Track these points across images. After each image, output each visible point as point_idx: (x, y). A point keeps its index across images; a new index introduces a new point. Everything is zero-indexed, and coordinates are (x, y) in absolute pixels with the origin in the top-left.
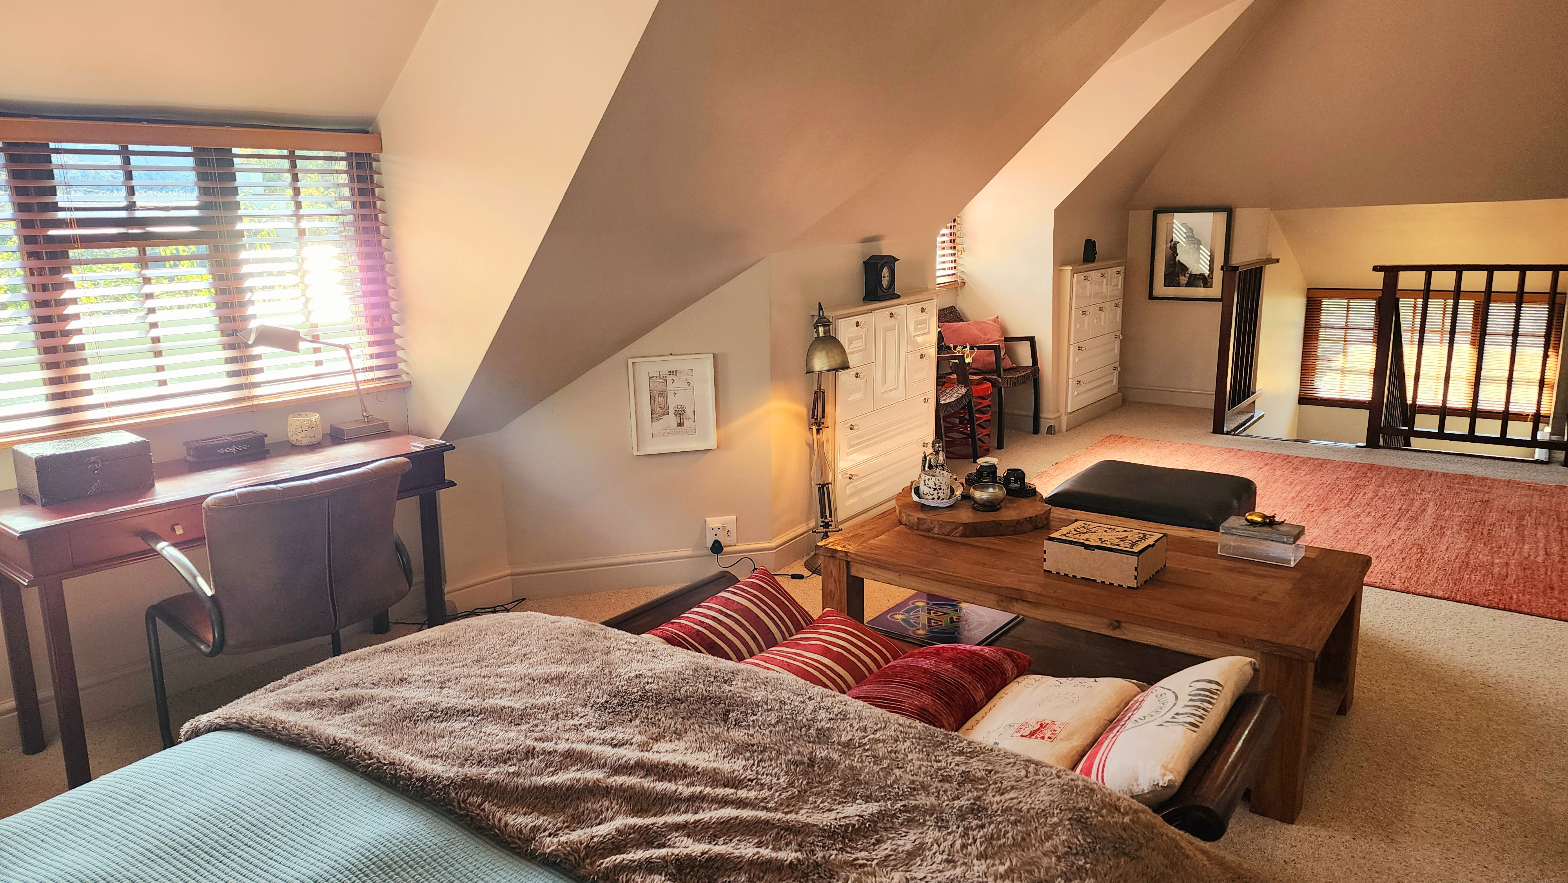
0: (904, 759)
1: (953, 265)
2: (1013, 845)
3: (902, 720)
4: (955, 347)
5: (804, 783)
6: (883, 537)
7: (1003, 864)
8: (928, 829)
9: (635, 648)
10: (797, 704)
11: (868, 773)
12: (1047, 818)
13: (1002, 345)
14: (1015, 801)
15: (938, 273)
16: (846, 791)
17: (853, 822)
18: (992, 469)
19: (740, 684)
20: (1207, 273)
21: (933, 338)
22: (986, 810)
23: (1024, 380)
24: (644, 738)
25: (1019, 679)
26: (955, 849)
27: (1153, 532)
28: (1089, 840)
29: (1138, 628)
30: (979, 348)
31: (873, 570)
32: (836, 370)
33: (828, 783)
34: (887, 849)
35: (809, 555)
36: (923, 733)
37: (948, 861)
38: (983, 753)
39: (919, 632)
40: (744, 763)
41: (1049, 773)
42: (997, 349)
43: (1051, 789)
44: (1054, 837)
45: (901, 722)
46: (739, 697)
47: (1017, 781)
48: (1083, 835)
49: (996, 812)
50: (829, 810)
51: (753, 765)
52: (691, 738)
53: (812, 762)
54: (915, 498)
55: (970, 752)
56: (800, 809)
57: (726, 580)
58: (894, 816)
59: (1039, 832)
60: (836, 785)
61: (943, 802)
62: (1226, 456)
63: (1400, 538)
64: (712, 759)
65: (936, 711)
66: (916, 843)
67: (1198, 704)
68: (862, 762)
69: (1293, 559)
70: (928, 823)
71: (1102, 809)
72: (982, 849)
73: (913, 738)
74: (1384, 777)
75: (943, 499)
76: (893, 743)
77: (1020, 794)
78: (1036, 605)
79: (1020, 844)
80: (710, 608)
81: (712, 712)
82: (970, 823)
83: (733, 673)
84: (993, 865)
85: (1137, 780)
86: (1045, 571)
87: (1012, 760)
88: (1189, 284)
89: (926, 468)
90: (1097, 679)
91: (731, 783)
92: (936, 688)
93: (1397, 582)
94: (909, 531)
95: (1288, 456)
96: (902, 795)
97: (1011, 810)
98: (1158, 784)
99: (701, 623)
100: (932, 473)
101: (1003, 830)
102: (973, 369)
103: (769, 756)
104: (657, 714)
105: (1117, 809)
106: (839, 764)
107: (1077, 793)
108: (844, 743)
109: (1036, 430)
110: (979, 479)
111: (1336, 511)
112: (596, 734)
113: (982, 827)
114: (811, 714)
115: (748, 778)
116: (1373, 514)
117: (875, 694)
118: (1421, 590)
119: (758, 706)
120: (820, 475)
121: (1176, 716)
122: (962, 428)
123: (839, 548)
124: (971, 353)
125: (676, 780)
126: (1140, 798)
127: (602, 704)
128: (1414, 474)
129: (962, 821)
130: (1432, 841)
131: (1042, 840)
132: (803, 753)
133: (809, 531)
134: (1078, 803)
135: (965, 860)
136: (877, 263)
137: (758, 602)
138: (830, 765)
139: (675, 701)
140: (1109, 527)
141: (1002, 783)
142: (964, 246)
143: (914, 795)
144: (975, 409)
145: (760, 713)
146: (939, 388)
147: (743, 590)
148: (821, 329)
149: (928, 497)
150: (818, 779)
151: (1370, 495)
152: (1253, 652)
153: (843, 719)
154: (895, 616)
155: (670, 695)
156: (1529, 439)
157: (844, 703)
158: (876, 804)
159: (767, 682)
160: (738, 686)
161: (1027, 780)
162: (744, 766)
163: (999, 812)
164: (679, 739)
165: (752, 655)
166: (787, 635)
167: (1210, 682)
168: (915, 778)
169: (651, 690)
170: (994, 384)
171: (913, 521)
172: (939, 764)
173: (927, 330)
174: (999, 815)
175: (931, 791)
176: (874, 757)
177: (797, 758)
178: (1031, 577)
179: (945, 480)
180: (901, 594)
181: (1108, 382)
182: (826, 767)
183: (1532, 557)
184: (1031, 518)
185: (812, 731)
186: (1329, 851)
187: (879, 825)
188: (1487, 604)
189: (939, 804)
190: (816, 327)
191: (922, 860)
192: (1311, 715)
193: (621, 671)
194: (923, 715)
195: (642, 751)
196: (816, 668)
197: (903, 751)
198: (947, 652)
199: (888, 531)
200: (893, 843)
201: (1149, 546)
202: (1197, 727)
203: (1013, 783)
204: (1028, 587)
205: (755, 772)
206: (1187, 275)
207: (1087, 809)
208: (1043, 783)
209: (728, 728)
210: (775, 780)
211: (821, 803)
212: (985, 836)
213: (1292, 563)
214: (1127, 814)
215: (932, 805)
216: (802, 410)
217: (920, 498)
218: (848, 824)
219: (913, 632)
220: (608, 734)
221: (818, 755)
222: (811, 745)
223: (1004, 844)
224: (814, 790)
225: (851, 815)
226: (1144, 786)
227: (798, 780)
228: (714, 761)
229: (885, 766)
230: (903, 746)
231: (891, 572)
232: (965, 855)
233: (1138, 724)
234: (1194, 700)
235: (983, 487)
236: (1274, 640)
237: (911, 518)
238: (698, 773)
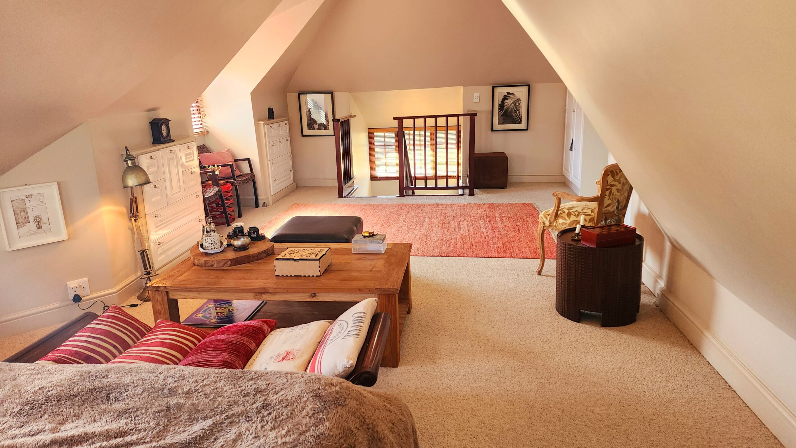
0: (222, 391)
1: (201, 123)
2: (287, 418)
3: (217, 370)
4: (209, 166)
5: (166, 421)
6: (186, 274)
7: (283, 429)
8: (242, 424)
9: (34, 372)
10: (153, 378)
11: (203, 405)
12: (301, 399)
13: (234, 163)
14: (284, 395)
15: (194, 127)
16: (192, 418)
17: (199, 434)
18: (241, 229)
19: (113, 376)
20: (325, 122)
21: (196, 163)
22: (270, 404)
23: (247, 181)
24: (53, 425)
25: (272, 333)
26: (258, 430)
27: (323, 248)
28: (322, 404)
29: (323, 295)
30: (222, 166)
31: (182, 293)
32: (141, 185)
33: (180, 417)
34: (221, 442)
35: (139, 292)
36: (229, 374)
37: (255, 437)
38: (263, 376)
39: (212, 321)
40: (125, 421)
41: (298, 377)
42: (231, 166)
43: (300, 384)
44: (306, 407)
45: (217, 372)
46: (114, 384)
47: (283, 385)
48: (319, 402)
49: (275, 404)
50: (184, 431)
51: (132, 420)
52: (86, 417)
53: (168, 408)
54: (201, 250)
55: (256, 377)
56: (166, 436)
57: (90, 317)
58: (222, 423)
59: (298, 408)
60: (185, 416)
61: (247, 407)
62: (346, 207)
63: (418, 234)
64: (103, 424)
65: (232, 360)
66: (237, 433)
67: (357, 324)
68: (198, 399)
69: (383, 250)
70: (241, 421)
71: (326, 387)
72: (272, 425)
73: (224, 378)
74: (428, 337)
75: (217, 248)
76: (214, 384)
77: (286, 391)
78: (274, 294)
79: (290, 417)
80: (82, 336)
81: (98, 397)
82: (263, 414)
83: (107, 371)
84: (279, 431)
85: (337, 367)
86: (276, 276)
87: (278, 375)
88: (319, 129)
89: (205, 233)
90: (310, 324)
91: (119, 435)
92: (230, 348)
93: (420, 252)
94: (200, 268)
95: (371, 204)
96: (224, 411)
97: (283, 401)
98: (346, 367)
99: (78, 346)
100: (209, 235)
101: (281, 412)
102: (220, 177)
103: (141, 412)
104: (60, 408)
105: (332, 385)
106: (185, 404)
107: (313, 383)
108: (186, 392)
109: (257, 206)
110: (235, 234)
111: (393, 226)
112: (17, 432)
113: (270, 414)
114: (163, 381)
115: (130, 429)
116: (407, 225)
117: (197, 360)
118: (429, 254)
119: (128, 386)
120: (140, 246)
121: (349, 333)
122: (218, 209)
123: (160, 285)
124: (218, 169)
125: (81, 444)
126: (339, 375)
127: (17, 412)
128: (419, 206)
129: (259, 414)
130: (449, 359)
131: (301, 411)
132: (162, 404)
133: (138, 278)
134: (314, 387)
135: (265, 434)
136: (158, 123)
137: (114, 326)
138: (179, 407)
139: (71, 397)
140: (304, 248)
141: (275, 388)
142: (205, 112)
143: (230, 409)
144: (224, 198)
145: (130, 390)
146: (203, 189)
147: (103, 321)
148: (129, 162)
149: (209, 249)
150: (174, 416)
151: (404, 217)
152: (374, 295)
153: (183, 379)
154: (198, 315)
155: (67, 395)
156: (456, 186)
157: (182, 370)
158: (211, 419)
159: (131, 371)
160: (112, 378)
161: (288, 383)
162: (126, 423)
163: (277, 404)
164: (78, 419)
165: (115, 357)
166: (136, 340)
167: (361, 313)
168: (230, 399)
169: (52, 395)
170: (232, 184)
171: (202, 263)
172: (241, 388)
173: (192, 159)
174: (277, 405)
175: (240, 404)
176: (205, 394)
177: (159, 408)
178: (270, 280)
179: (217, 238)
180: (199, 303)
181: (288, 179)
182: (177, 408)
183: (464, 234)
184: (265, 250)
185: (166, 391)
186: (413, 375)
187: (214, 430)
188: (452, 256)
189: (245, 409)
190: (126, 161)
191: (242, 441)
192: (399, 317)
193: (28, 388)
194: (226, 364)
195: (53, 433)
196: (158, 355)
197: (220, 387)
198: (233, 328)
199: (188, 270)
200: (224, 437)
201: (324, 255)
202: (359, 335)
203: (281, 387)
204: (269, 285)
205: (133, 424)
206: (318, 124)
207: (319, 389)
208: (295, 383)
209: (111, 404)
210: (147, 425)
211: (178, 429)
212: (272, 418)
213: (383, 251)
214: (337, 385)
215: (242, 411)
216: (124, 210)
217: (204, 249)
218: (196, 436)
219: (209, 321)
220: (26, 429)
221: (172, 403)
222: (166, 399)
223: (283, 419)
224: (173, 423)
225: (197, 430)
226: (340, 369)
227: (162, 420)
228: (105, 426)
229: (212, 398)
230: (219, 385)
231: (194, 293)
232: (264, 431)
233: (332, 341)
234: (355, 323)
235: (238, 238)
236: (382, 288)
237: (201, 261)
238: (96, 436)
